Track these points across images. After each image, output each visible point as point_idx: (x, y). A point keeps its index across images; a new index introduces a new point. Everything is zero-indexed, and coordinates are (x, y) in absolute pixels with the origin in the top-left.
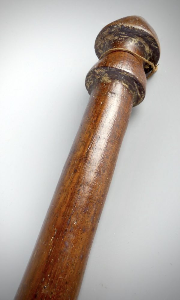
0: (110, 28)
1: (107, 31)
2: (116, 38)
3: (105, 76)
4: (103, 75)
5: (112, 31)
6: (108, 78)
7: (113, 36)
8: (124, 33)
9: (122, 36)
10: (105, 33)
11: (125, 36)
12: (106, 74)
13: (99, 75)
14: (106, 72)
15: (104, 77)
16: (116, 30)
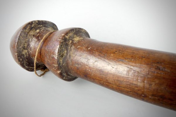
0: (30, 25)
1: (28, 27)
2: (38, 31)
3: (75, 37)
4: (73, 38)
5: (33, 26)
6: (78, 37)
7: (34, 30)
8: (42, 26)
9: (42, 28)
10: (26, 30)
11: (43, 28)
12: (75, 36)
13: (70, 39)
14: (74, 34)
15: (74, 39)
16: (35, 24)
